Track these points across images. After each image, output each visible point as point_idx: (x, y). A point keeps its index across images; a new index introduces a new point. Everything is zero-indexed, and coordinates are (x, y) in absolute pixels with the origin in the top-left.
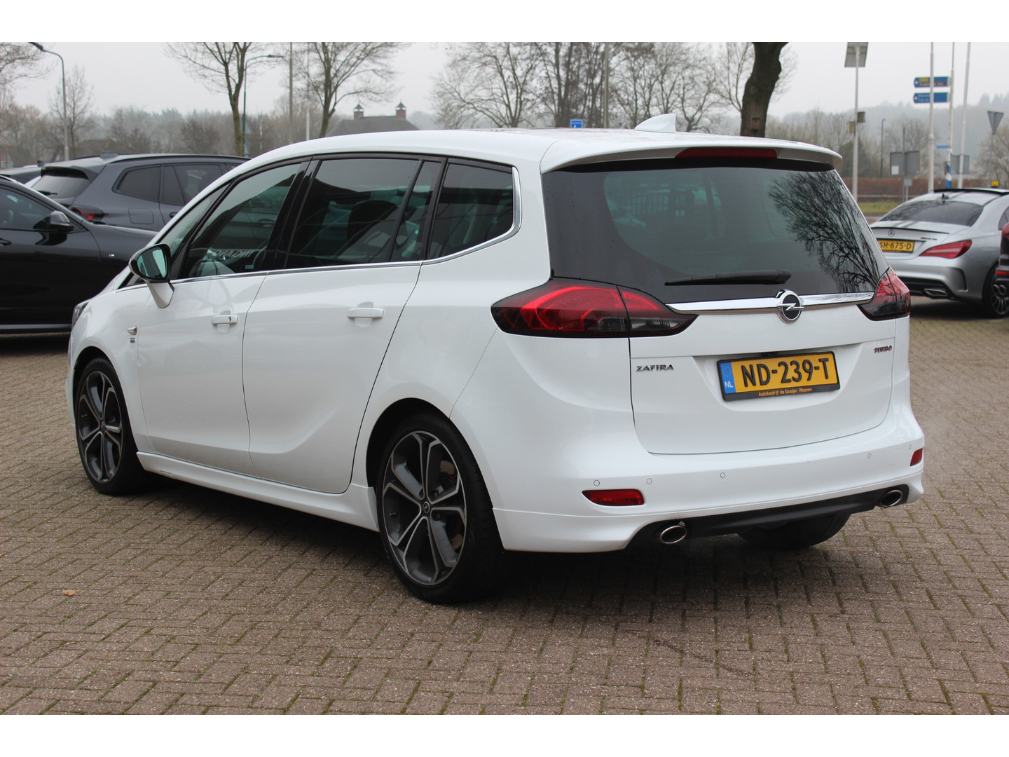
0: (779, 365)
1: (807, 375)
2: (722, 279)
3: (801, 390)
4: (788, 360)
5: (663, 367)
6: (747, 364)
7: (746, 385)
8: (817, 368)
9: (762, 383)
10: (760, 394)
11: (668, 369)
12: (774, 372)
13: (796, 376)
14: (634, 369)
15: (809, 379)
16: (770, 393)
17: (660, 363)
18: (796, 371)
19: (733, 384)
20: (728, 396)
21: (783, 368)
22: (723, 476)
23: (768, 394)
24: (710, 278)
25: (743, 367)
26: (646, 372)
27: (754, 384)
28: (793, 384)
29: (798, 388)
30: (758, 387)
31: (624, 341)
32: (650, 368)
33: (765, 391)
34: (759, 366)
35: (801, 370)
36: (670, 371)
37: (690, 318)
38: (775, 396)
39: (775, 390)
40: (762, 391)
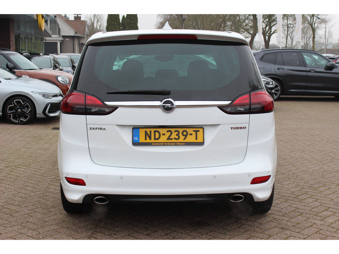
0: (168, 131)
1: (184, 137)
2: (130, 92)
3: (177, 144)
4: (173, 130)
5: (101, 129)
6: (148, 130)
7: (146, 139)
8: (191, 134)
9: (155, 139)
10: (152, 144)
11: (103, 130)
12: (164, 134)
13: (177, 137)
14: (89, 128)
15: (184, 139)
16: (159, 144)
17: (100, 127)
18: (177, 135)
19: (139, 138)
20: (135, 143)
21: (169, 133)
22: (122, 178)
23: (157, 144)
24: (125, 91)
25: (146, 132)
26: (93, 130)
27: (150, 139)
28: (174, 141)
29: (176, 143)
30: (153, 140)
31: (84, 116)
32: (95, 128)
33: (156, 143)
34: (155, 132)
35: (180, 135)
36: (104, 130)
37: (115, 108)
38: (161, 145)
39: (161, 143)
40: (154, 143)
